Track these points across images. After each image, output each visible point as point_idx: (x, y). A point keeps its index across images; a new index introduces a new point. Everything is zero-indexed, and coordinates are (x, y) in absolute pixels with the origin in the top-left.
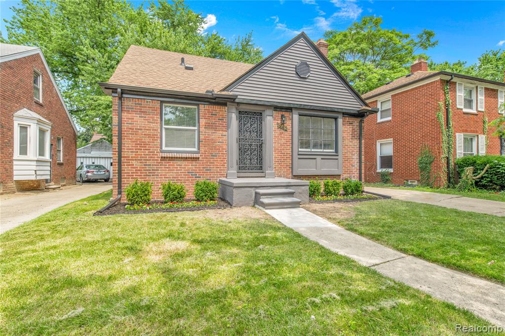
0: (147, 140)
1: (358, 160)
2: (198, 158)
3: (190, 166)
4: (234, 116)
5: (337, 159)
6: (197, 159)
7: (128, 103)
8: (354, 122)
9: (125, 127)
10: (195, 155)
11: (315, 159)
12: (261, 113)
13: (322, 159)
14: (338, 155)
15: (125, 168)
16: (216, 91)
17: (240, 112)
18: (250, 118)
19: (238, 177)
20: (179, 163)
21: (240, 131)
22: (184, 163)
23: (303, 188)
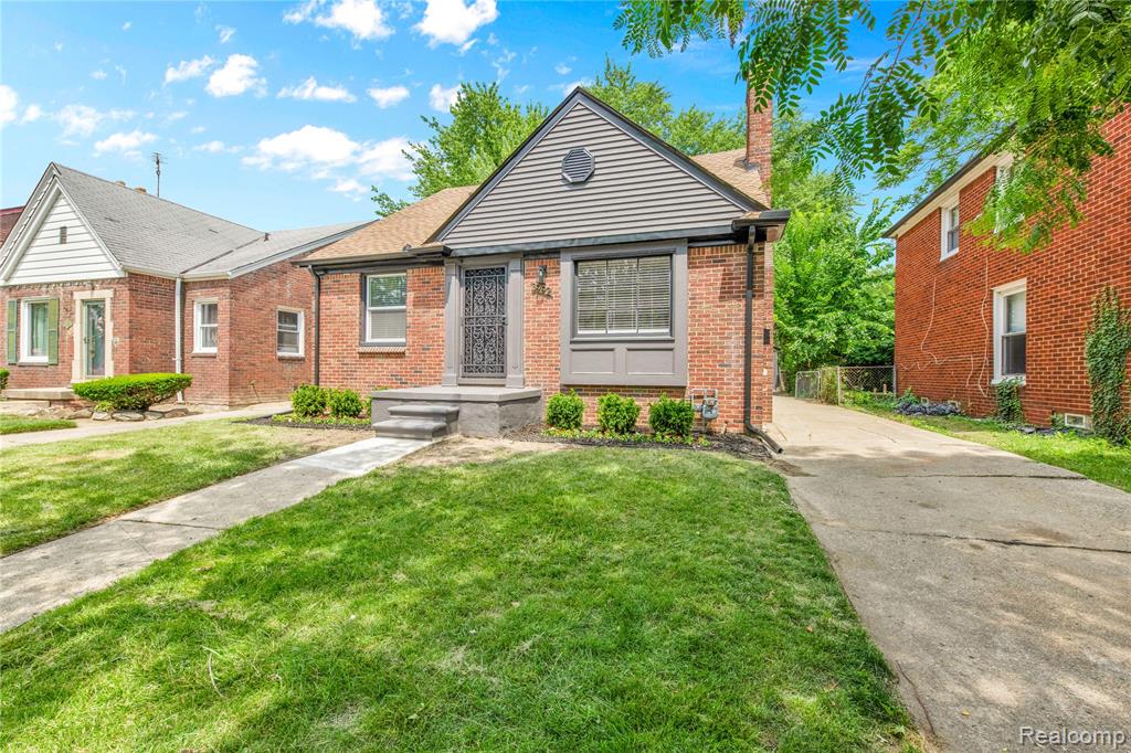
0: (345, 329)
1: (741, 351)
2: (404, 353)
3: (393, 365)
4: (454, 281)
5: (672, 350)
6: (401, 355)
7: (327, 281)
8: (732, 256)
9: (323, 313)
10: (401, 349)
11: (612, 350)
12: (503, 269)
13: (629, 350)
14: (673, 341)
15: (322, 367)
16: (417, 244)
17: (467, 271)
18: (485, 280)
19: (460, 385)
20: (380, 361)
21: (467, 305)
22: (386, 361)
23: (486, 406)
